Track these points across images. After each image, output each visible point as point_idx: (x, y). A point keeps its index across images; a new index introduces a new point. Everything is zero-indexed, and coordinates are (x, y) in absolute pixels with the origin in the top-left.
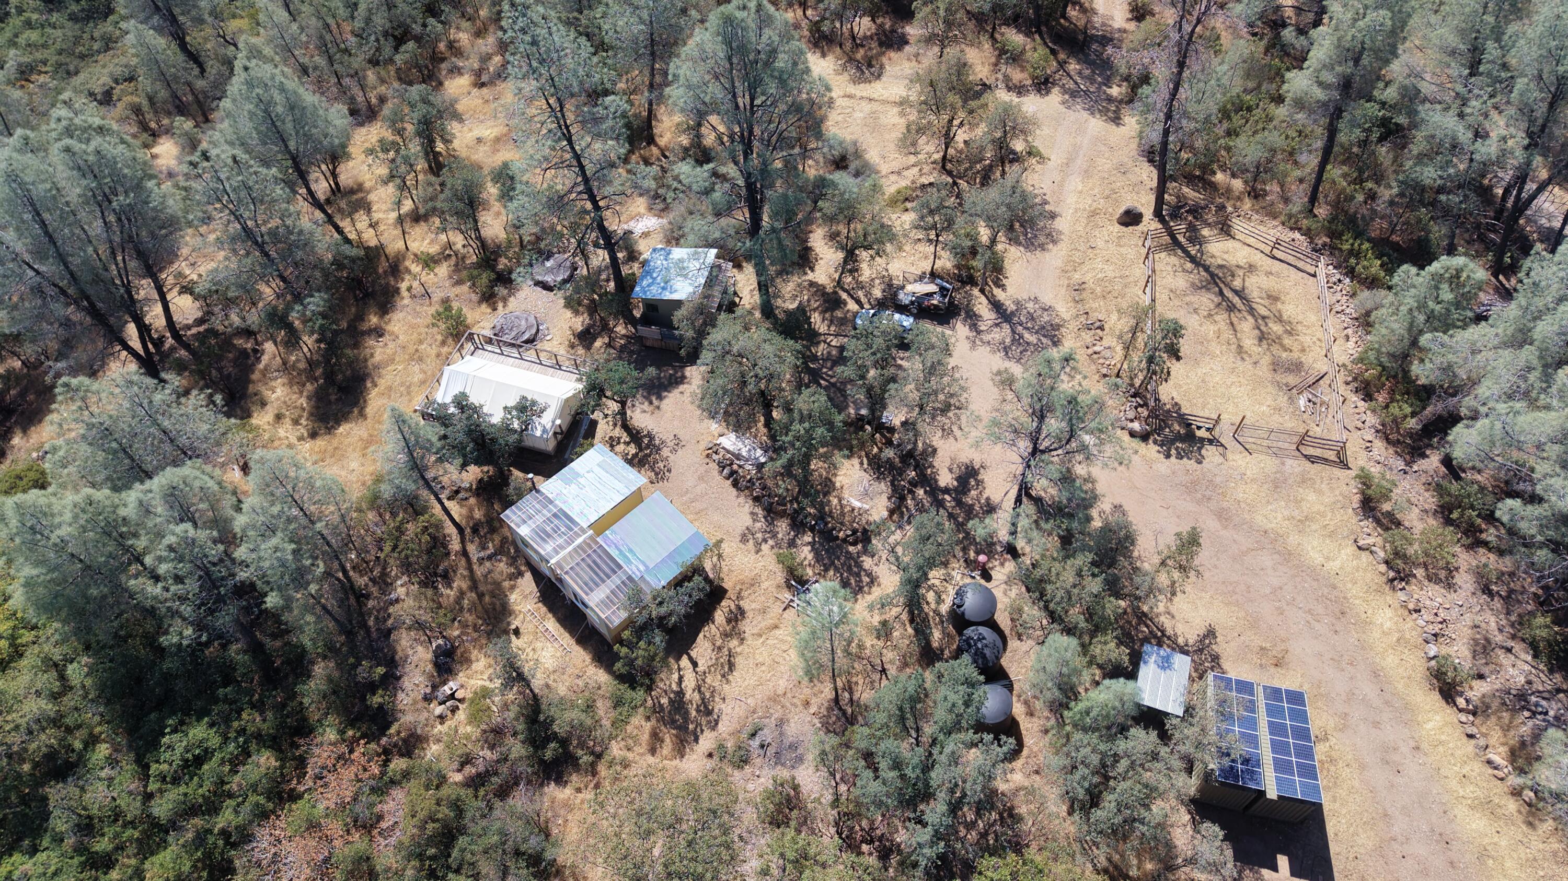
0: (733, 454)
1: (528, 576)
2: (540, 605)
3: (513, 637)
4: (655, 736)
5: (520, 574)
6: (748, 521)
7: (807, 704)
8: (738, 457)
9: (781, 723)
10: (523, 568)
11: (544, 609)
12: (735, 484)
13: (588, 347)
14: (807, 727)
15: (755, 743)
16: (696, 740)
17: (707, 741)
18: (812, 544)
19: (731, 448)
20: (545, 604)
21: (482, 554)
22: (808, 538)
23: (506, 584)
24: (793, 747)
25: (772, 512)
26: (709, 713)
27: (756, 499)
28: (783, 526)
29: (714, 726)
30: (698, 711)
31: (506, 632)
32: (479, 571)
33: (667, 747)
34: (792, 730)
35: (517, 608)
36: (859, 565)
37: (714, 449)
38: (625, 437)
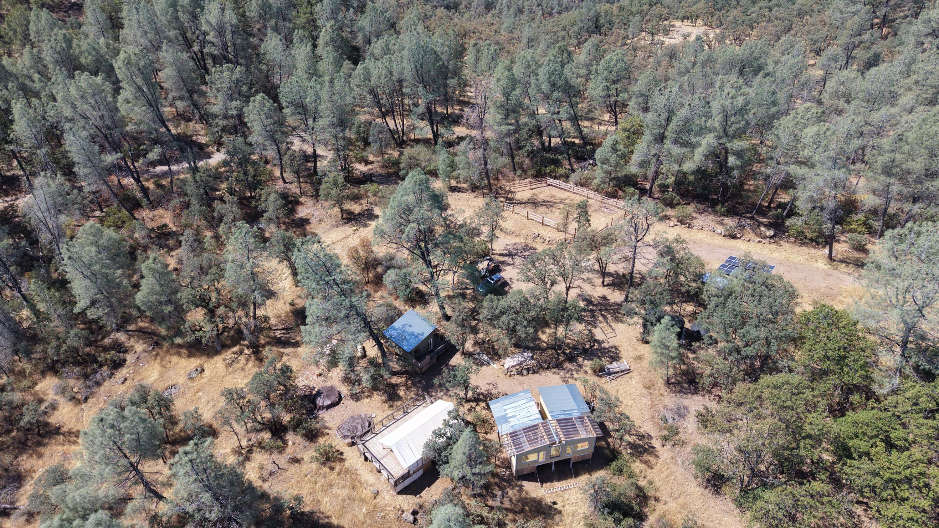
0: (517, 365)
1: (524, 483)
2: (544, 485)
3: (556, 506)
4: (646, 463)
5: (521, 486)
6: (558, 376)
7: (662, 395)
8: (520, 364)
9: (665, 407)
10: (519, 483)
11: (548, 484)
12: (534, 373)
13: (400, 398)
14: (673, 399)
15: (670, 421)
16: (653, 448)
17: (656, 443)
18: (584, 359)
19: (515, 363)
20: (546, 482)
21: (498, 499)
22: (581, 359)
23: (524, 495)
24: (679, 408)
25: (559, 366)
26: (643, 436)
27: (548, 368)
28: (567, 365)
29: (650, 437)
30: (640, 440)
31: (550, 507)
32: (507, 505)
33: (652, 459)
34: (671, 405)
35: (540, 495)
36: (606, 349)
37: (509, 372)
38: (474, 404)
